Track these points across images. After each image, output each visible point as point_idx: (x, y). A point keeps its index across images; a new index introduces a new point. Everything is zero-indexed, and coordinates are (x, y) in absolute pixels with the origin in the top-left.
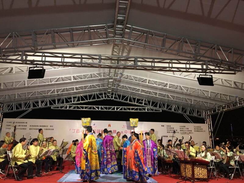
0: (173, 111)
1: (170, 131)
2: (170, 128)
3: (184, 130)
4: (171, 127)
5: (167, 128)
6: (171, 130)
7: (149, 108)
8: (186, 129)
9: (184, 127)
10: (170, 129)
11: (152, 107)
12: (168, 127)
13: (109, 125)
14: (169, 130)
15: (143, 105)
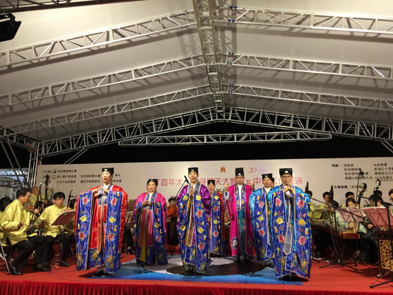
0: (358, 135)
1: (352, 176)
2: (353, 169)
3: (383, 173)
4: (354, 167)
5: (345, 169)
6: (353, 174)
7: (303, 132)
8: (388, 171)
9: (384, 167)
10: (351, 172)
11: (310, 131)
12: (347, 167)
13: (223, 170)
14: (349, 174)
15: (291, 127)
